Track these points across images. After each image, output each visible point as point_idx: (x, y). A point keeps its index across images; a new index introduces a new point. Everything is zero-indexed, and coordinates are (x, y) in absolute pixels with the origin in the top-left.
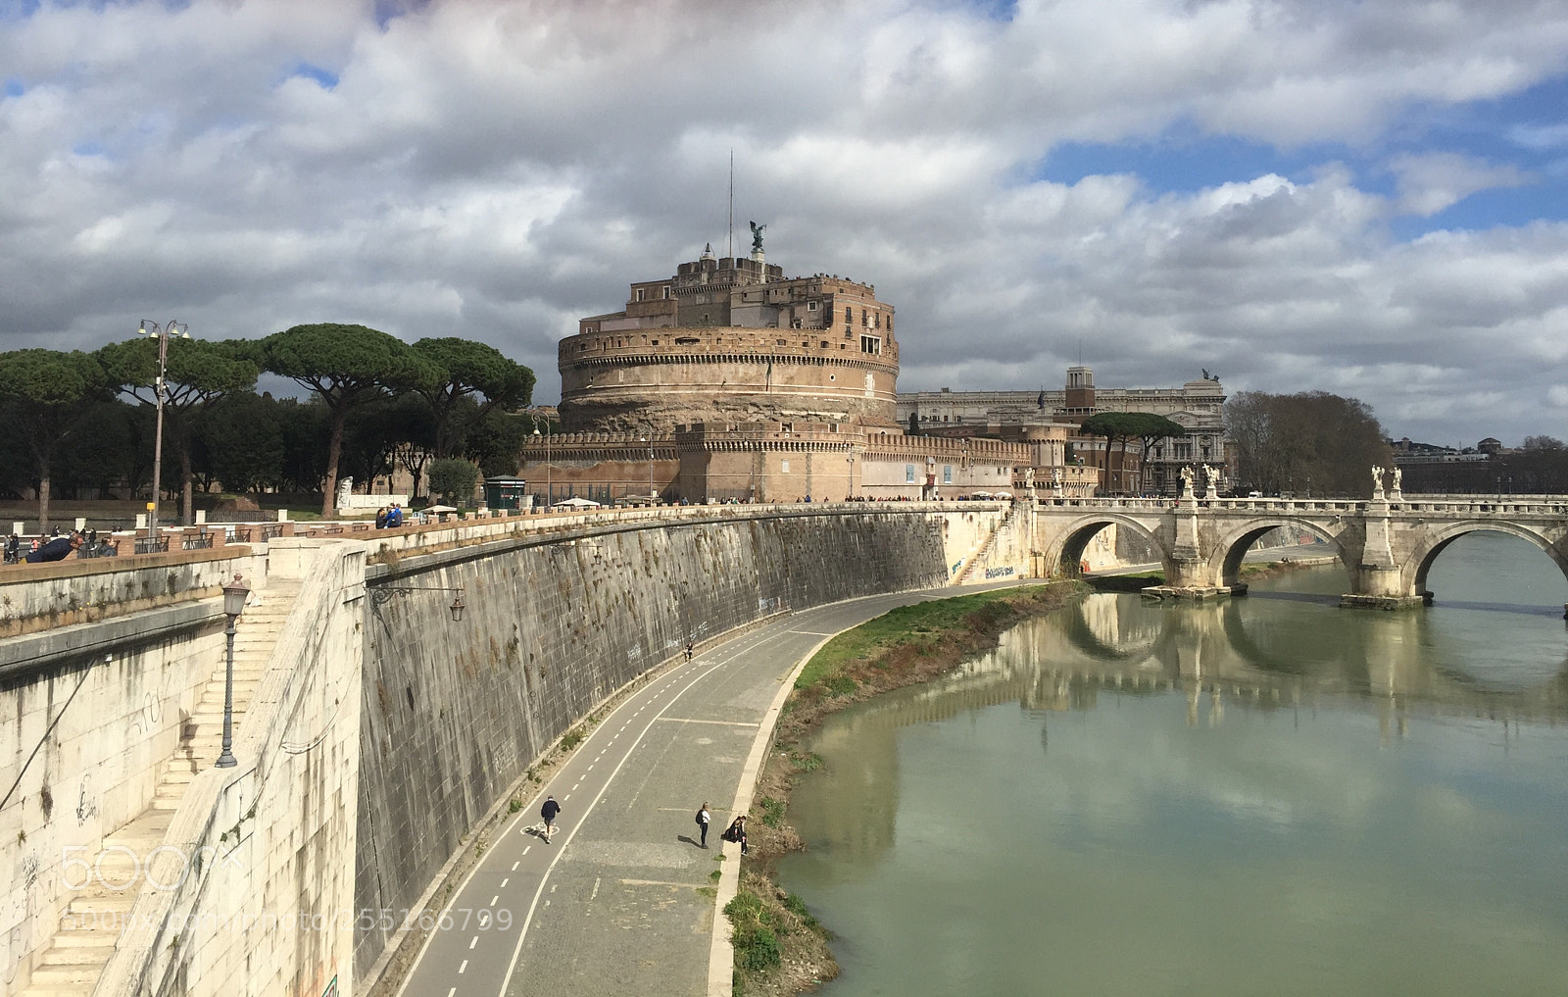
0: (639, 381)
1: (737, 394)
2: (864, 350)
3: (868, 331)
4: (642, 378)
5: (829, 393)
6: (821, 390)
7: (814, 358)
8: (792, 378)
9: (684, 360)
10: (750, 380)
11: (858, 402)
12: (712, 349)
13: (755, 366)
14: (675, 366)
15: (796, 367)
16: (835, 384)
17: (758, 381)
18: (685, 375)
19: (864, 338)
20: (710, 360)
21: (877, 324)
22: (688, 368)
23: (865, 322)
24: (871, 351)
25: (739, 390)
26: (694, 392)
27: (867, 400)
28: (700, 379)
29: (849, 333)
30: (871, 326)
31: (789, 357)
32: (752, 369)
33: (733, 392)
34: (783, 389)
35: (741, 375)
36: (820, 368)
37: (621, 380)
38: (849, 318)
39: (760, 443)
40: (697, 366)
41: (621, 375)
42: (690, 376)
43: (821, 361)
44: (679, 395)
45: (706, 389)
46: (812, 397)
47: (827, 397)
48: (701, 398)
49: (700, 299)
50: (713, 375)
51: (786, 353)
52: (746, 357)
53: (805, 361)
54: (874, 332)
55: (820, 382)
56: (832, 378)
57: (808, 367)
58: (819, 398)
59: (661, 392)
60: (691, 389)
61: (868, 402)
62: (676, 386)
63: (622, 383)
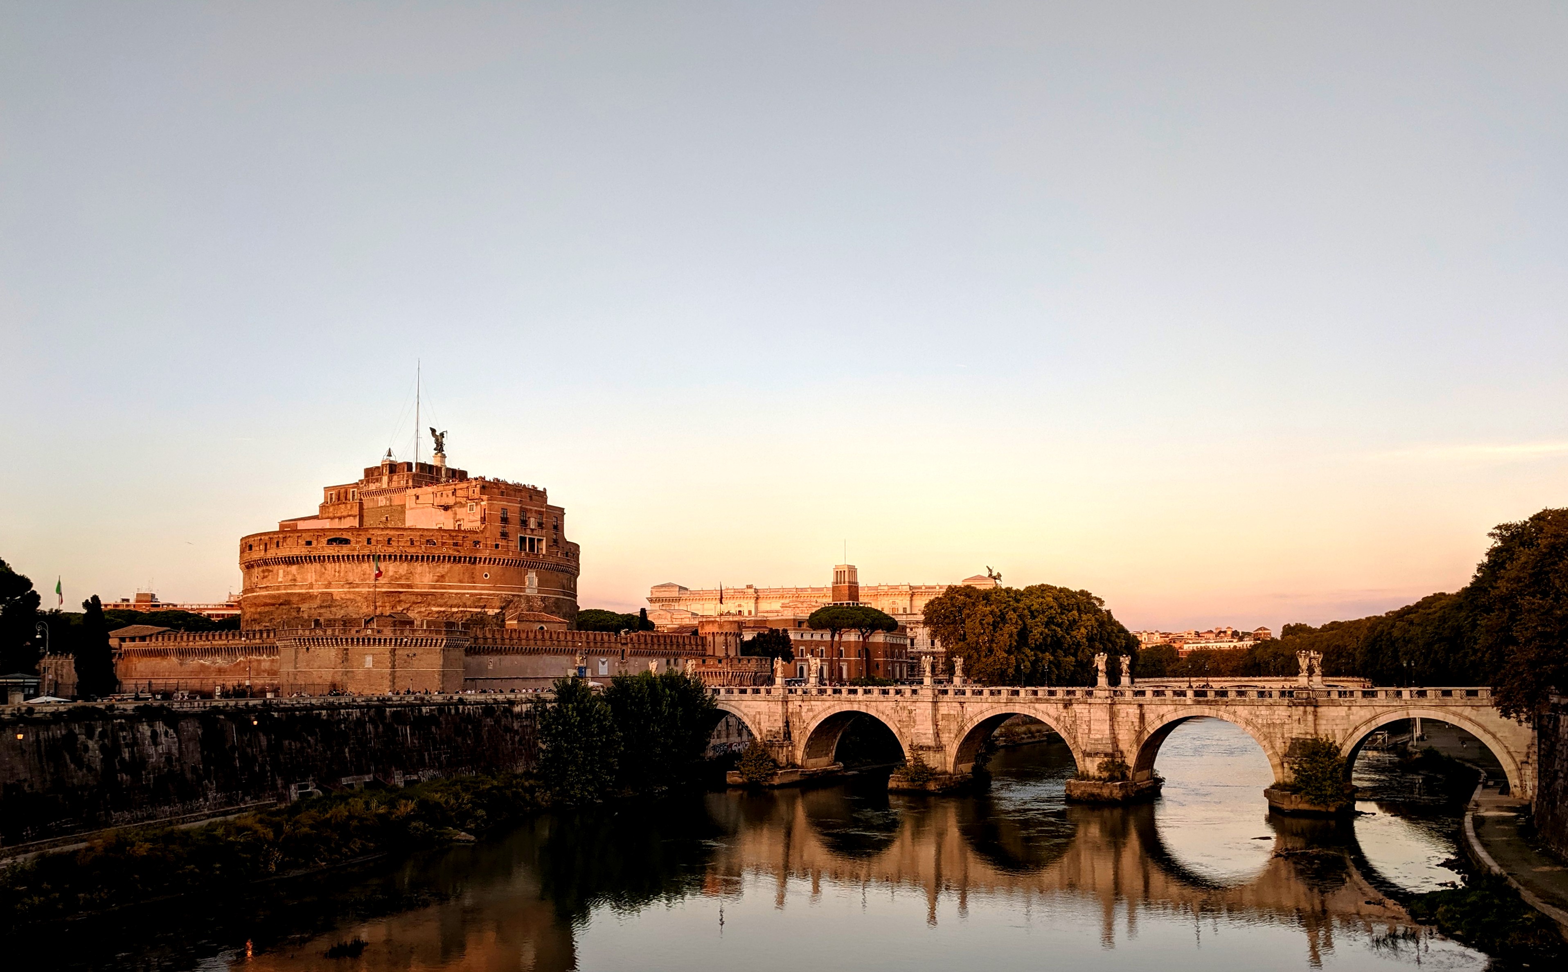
0: (295, 580)
1: (386, 592)
2: (522, 548)
3: (529, 531)
4: (299, 578)
5: (482, 589)
6: (474, 588)
7: (465, 558)
8: (443, 576)
9: (336, 559)
10: (400, 578)
11: (516, 599)
12: (362, 548)
13: (405, 565)
14: (329, 566)
15: (447, 566)
16: (489, 582)
17: (408, 579)
18: (337, 574)
19: (523, 540)
20: (361, 559)
21: (540, 525)
22: (340, 566)
23: (524, 523)
24: (532, 548)
25: (389, 587)
26: (346, 590)
27: (528, 596)
28: (351, 579)
29: (504, 535)
30: (532, 526)
31: (439, 557)
32: (403, 568)
33: (384, 590)
34: (434, 587)
35: (391, 573)
36: (473, 566)
37: (280, 580)
38: (505, 520)
39: (341, 639)
40: (348, 565)
41: (281, 574)
42: (342, 574)
43: (473, 561)
44: (331, 594)
45: (356, 587)
46: (465, 594)
47: (481, 594)
48: (352, 597)
49: (382, 501)
50: (364, 574)
51: (436, 553)
52: (395, 556)
53: (457, 560)
54: (535, 533)
55: (473, 579)
56: (486, 576)
57: (458, 567)
58: (472, 595)
59: (315, 591)
60: (343, 586)
61: (528, 599)
62: (329, 585)
63: (281, 582)
